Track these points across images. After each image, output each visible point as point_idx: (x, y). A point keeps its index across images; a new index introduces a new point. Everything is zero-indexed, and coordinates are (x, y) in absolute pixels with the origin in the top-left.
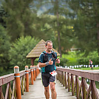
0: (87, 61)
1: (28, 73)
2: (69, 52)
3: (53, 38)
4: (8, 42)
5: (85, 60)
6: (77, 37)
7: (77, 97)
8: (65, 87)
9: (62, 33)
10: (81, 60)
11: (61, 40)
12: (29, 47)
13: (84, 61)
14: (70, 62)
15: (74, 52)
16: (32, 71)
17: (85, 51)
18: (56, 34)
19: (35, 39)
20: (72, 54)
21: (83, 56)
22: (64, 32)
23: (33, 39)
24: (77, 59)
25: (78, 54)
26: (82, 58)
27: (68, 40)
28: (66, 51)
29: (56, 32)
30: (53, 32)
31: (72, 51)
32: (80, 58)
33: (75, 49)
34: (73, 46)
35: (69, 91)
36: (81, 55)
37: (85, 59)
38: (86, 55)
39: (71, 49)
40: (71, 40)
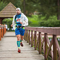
0: (47, 23)
2: (33, 15)
3: (19, 2)
5: (46, 23)
6: (40, 3)
10: (42, 23)
11: (26, 5)
13: (45, 23)
14: (33, 23)
15: (37, 15)
16: (3, 28)
17: (46, 15)
19: (4, 3)
20: (35, 17)
21: (44, 19)
24: (38, 21)
25: (40, 17)
26: (44, 21)
27: (32, 5)
28: (30, 14)
31: (35, 15)
32: (42, 21)
33: (38, 13)
34: (37, 10)
36: (43, 18)
37: (45, 22)
39: (34, 13)
40: (35, 5)
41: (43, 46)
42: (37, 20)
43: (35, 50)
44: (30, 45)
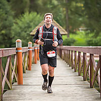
0: (96, 42)
1: (31, 50)
2: (78, 32)
3: (61, 15)
4: (11, 18)
5: (95, 41)
6: (87, 16)
7: (84, 77)
8: (71, 68)
9: (71, 10)
10: (90, 41)
11: (69, 18)
12: (34, 24)
13: (93, 42)
15: (83, 32)
16: (36, 49)
17: (95, 31)
18: (63, 11)
19: (41, 16)
20: (81, 34)
21: (92, 37)
22: (73, 10)
23: (39, 16)
25: (87, 34)
26: (92, 39)
27: (76, 18)
28: (74, 31)
29: (64, 9)
30: (61, 9)
31: (81, 31)
32: (89, 39)
33: (85, 28)
34: (83, 25)
35: (75, 71)
36: (91, 35)
37: (94, 39)
38: (96, 36)
39: (80, 29)
40: (81, 19)
41: (88, 70)
42: (84, 38)
43: (79, 75)
44: (74, 70)
